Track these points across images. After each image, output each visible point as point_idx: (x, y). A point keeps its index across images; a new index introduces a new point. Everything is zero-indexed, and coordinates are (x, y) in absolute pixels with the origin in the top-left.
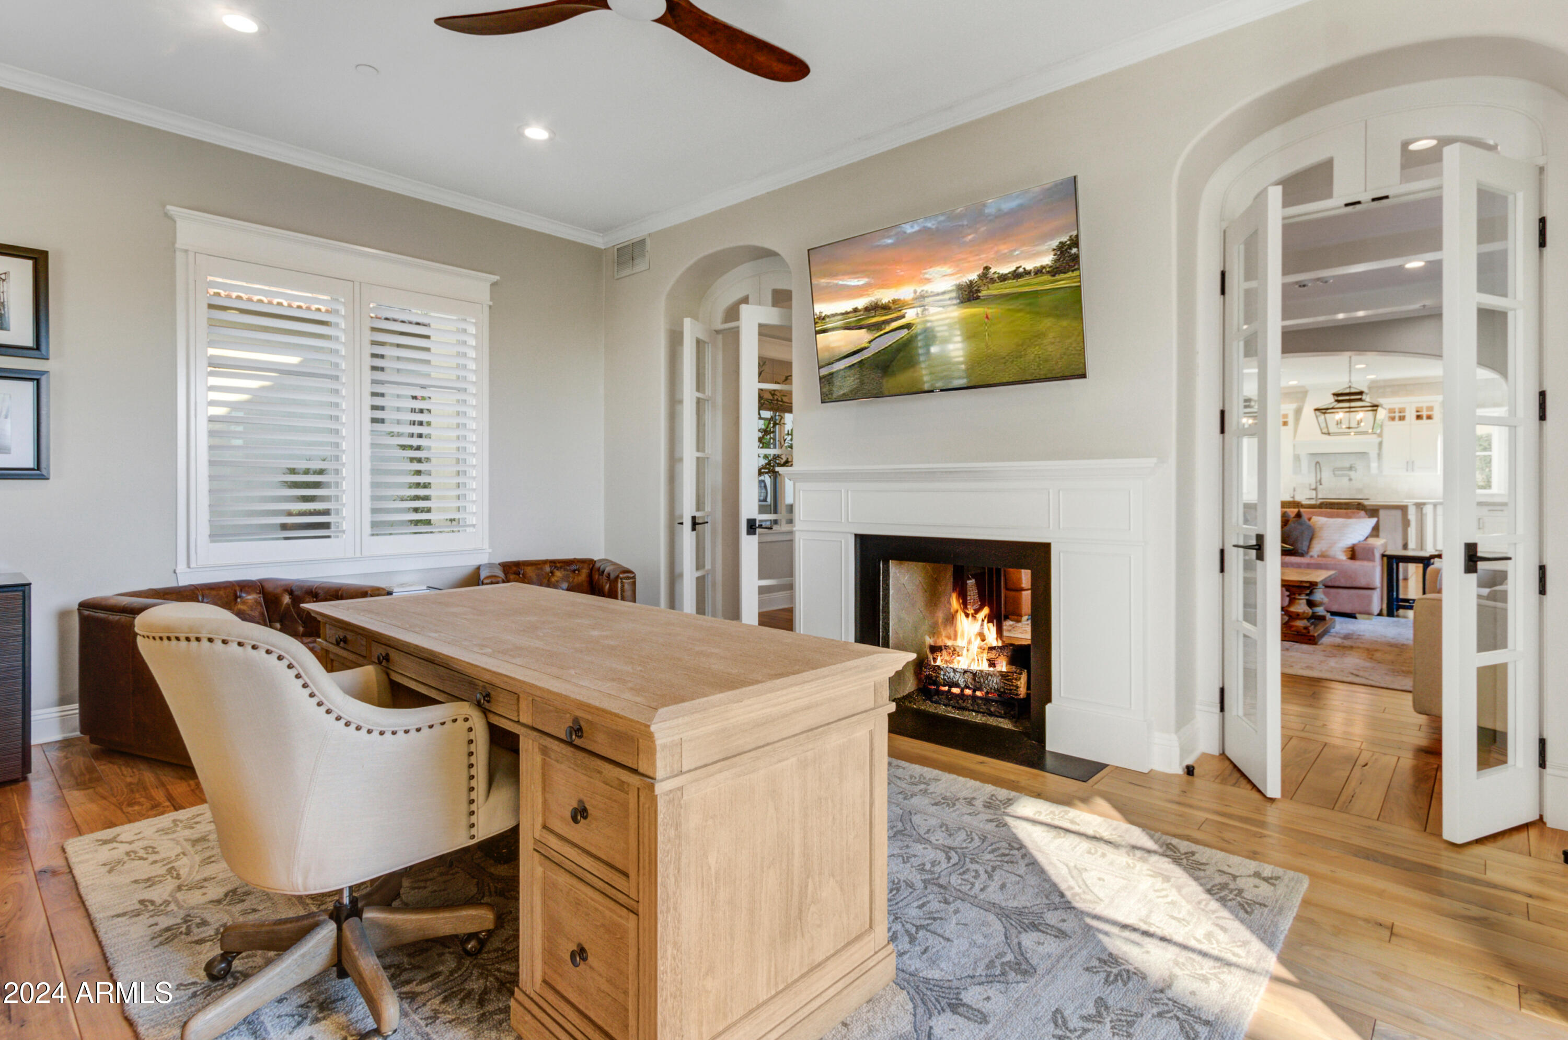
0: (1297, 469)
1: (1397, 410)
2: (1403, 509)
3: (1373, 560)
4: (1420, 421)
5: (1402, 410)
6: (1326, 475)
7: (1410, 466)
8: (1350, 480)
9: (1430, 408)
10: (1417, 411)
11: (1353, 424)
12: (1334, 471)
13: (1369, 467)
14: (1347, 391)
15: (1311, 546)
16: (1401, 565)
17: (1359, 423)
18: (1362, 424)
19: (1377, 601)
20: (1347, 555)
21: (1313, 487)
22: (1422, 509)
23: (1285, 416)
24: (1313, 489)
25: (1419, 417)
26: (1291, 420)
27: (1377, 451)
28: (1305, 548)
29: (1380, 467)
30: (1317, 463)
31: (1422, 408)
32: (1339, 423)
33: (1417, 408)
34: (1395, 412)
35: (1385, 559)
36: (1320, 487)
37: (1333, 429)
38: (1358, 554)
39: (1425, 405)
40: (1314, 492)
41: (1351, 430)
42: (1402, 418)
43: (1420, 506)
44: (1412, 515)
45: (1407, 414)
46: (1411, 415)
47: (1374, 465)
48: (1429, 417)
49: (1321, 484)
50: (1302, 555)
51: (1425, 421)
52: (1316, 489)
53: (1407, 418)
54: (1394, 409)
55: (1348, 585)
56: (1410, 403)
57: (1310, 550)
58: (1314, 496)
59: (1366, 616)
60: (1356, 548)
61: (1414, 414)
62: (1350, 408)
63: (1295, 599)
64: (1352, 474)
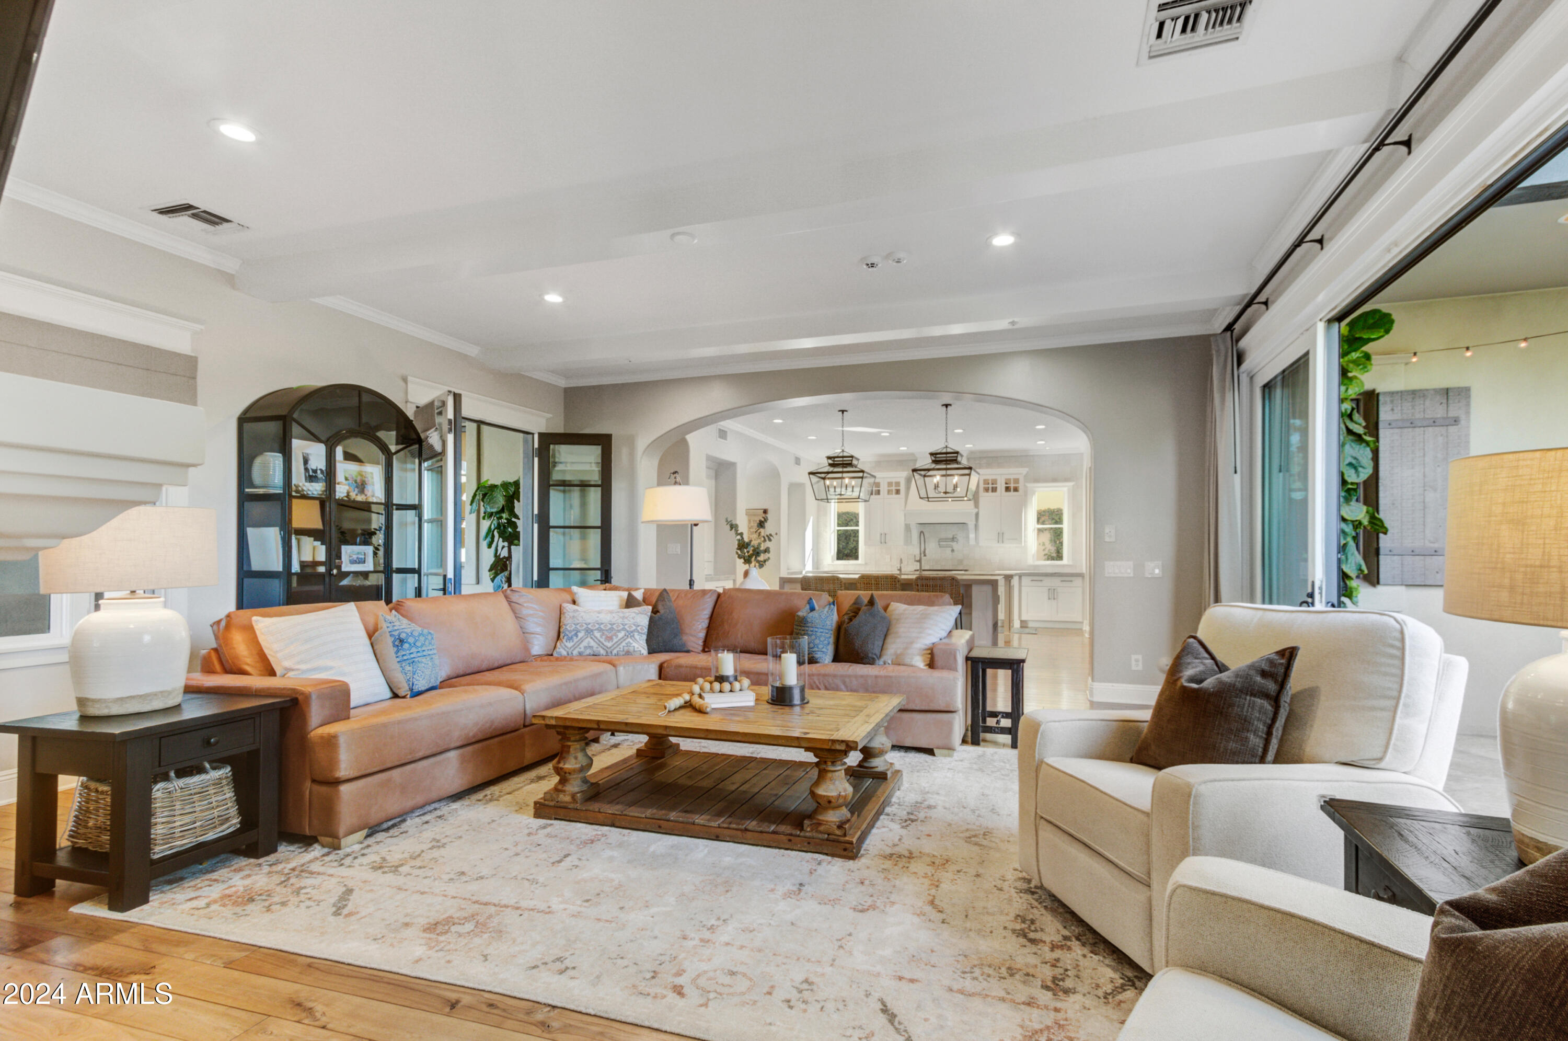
0: (908, 540)
1: (990, 482)
2: (994, 584)
3: (955, 670)
4: (1008, 493)
5: (994, 482)
6: (932, 547)
7: (1001, 537)
8: (953, 551)
9: (1016, 481)
10: (1006, 483)
11: (950, 489)
12: (939, 542)
13: (968, 537)
14: (944, 451)
15: (885, 646)
16: (989, 672)
17: (955, 487)
18: (958, 489)
19: (959, 724)
20: (924, 661)
21: (918, 558)
22: (1010, 581)
23: (898, 484)
24: (917, 561)
25: (1008, 489)
26: (902, 488)
27: (974, 522)
28: (877, 651)
29: (976, 538)
30: (922, 532)
31: (1010, 479)
32: (936, 486)
33: (1006, 479)
34: (988, 484)
35: (969, 662)
36: (923, 558)
37: (932, 493)
38: (939, 661)
39: (1012, 477)
40: (918, 563)
41: (948, 495)
42: (994, 490)
43: (1008, 578)
44: (1001, 590)
45: (998, 486)
46: (1001, 486)
47: (972, 536)
48: (1016, 490)
49: (925, 556)
50: (872, 662)
51: (1012, 493)
52: (920, 561)
53: (998, 489)
54: (988, 480)
55: (923, 708)
56: (1000, 474)
57: (884, 652)
58: (918, 568)
59: (945, 752)
60: (935, 651)
61: (1004, 486)
62: (946, 469)
63: (827, 771)
64: (954, 544)
